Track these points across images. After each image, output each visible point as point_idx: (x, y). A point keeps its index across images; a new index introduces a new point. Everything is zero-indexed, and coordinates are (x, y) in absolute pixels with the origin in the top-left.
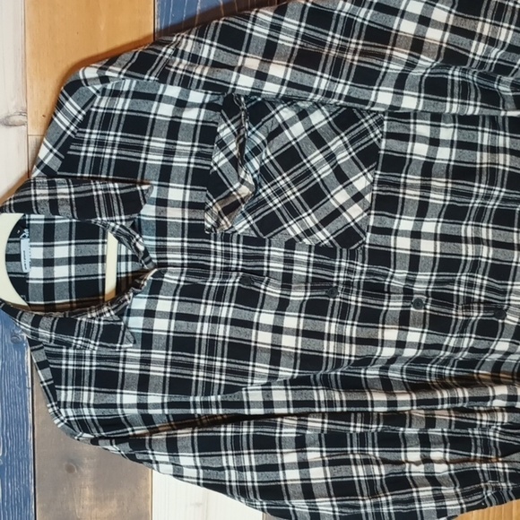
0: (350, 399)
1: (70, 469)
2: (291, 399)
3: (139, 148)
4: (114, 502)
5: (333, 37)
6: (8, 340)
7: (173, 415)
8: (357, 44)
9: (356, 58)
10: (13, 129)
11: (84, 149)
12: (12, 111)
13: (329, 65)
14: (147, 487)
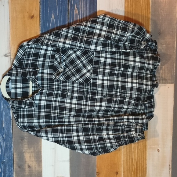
0: (89, 120)
1: (22, 140)
2: (75, 120)
3: (37, 61)
4: (32, 148)
5: (80, 34)
6: (6, 108)
7: (46, 125)
8: (86, 35)
9: (86, 38)
10: (7, 57)
11: (24, 61)
12: (7, 53)
13: (79, 40)
14: (40, 144)
